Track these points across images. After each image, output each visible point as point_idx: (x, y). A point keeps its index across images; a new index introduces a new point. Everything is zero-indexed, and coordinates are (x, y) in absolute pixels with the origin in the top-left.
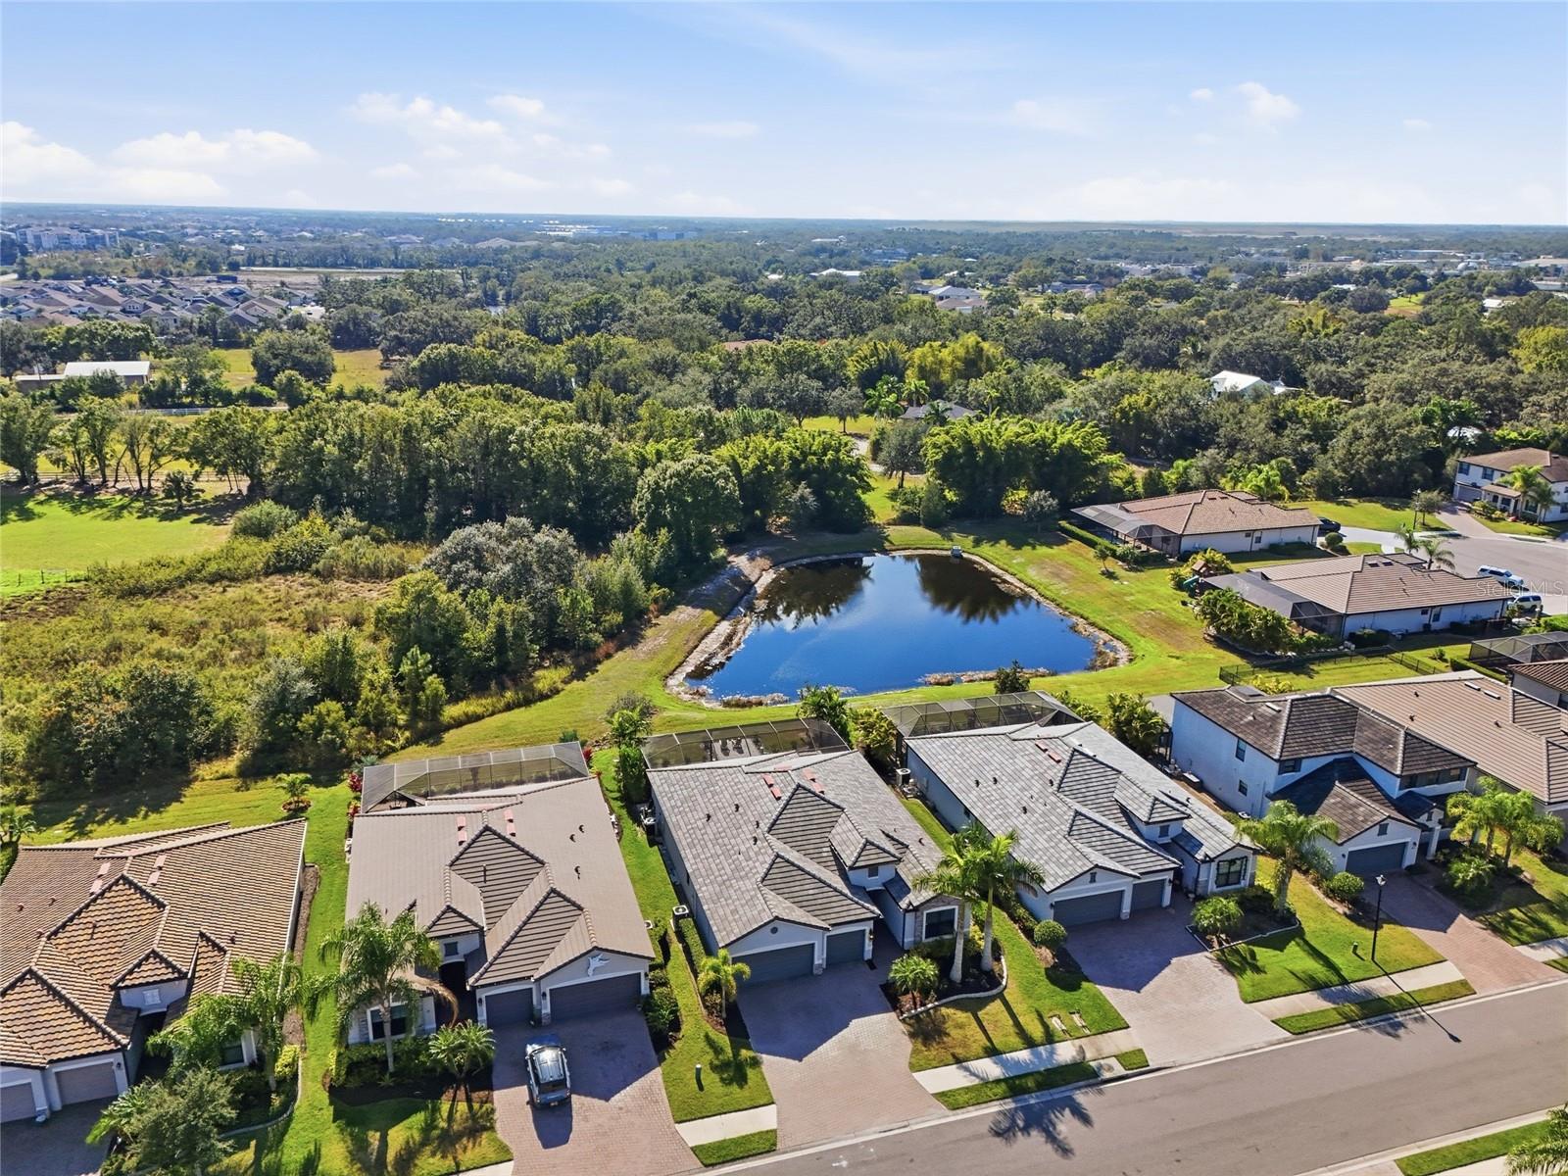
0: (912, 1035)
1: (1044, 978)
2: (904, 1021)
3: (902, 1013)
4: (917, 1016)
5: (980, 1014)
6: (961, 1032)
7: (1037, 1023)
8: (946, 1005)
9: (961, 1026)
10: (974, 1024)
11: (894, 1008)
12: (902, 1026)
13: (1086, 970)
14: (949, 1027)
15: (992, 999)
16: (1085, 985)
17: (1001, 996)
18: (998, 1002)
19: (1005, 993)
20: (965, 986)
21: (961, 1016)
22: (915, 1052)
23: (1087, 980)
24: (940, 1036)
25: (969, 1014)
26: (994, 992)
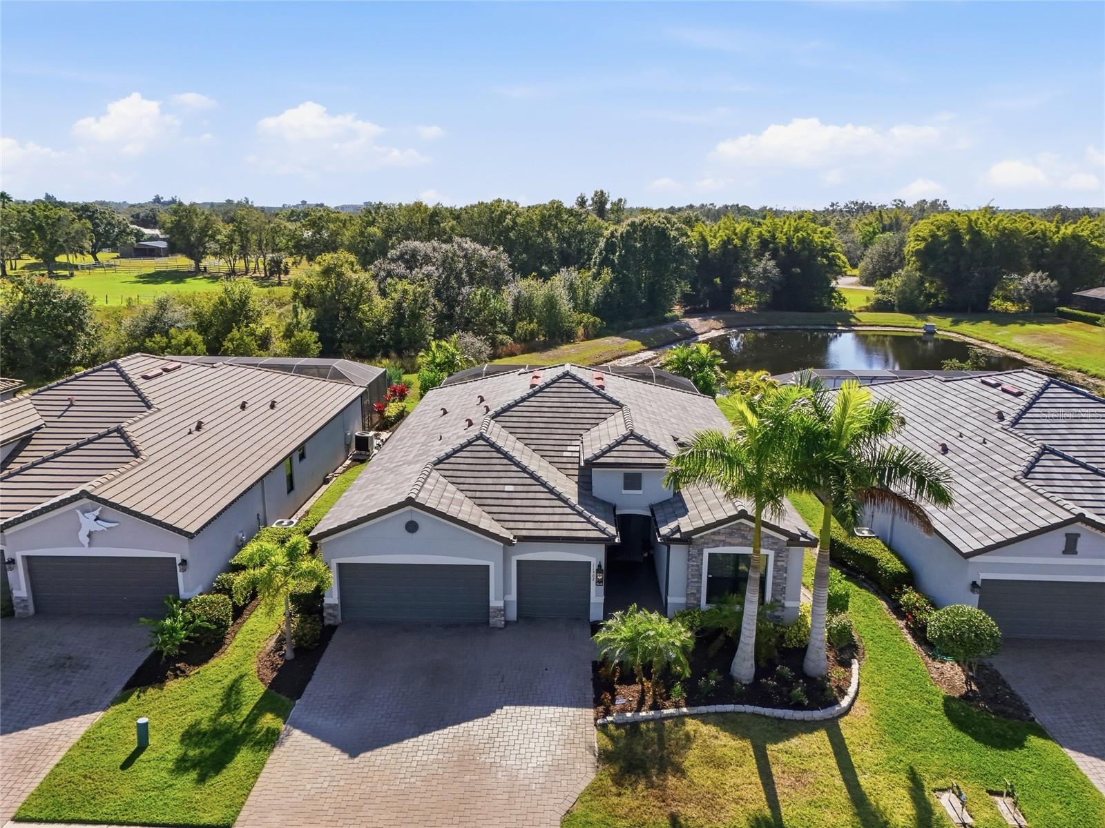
0: (605, 757)
1: (940, 713)
2: (603, 728)
3: (607, 712)
4: (634, 727)
5: (772, 749)
6: (713, 774)
7: (903, 793)
8: (704, 718)
9: (718, 763)
10: (751, 765)
11: (597, 702)
12: (594, 736)
13: (1041, 716)
14: (691, 758)
15: (809, 727)
16: (1034, 741)
17: (831, 727)
18: (821, 736)
19: (842, 723)
20: (756, 693)
21: (727, 744)
22: (594, 791)
23: (1042, 733)
24: (662, 771)
25: (747, 744)
26: (818, 714)
